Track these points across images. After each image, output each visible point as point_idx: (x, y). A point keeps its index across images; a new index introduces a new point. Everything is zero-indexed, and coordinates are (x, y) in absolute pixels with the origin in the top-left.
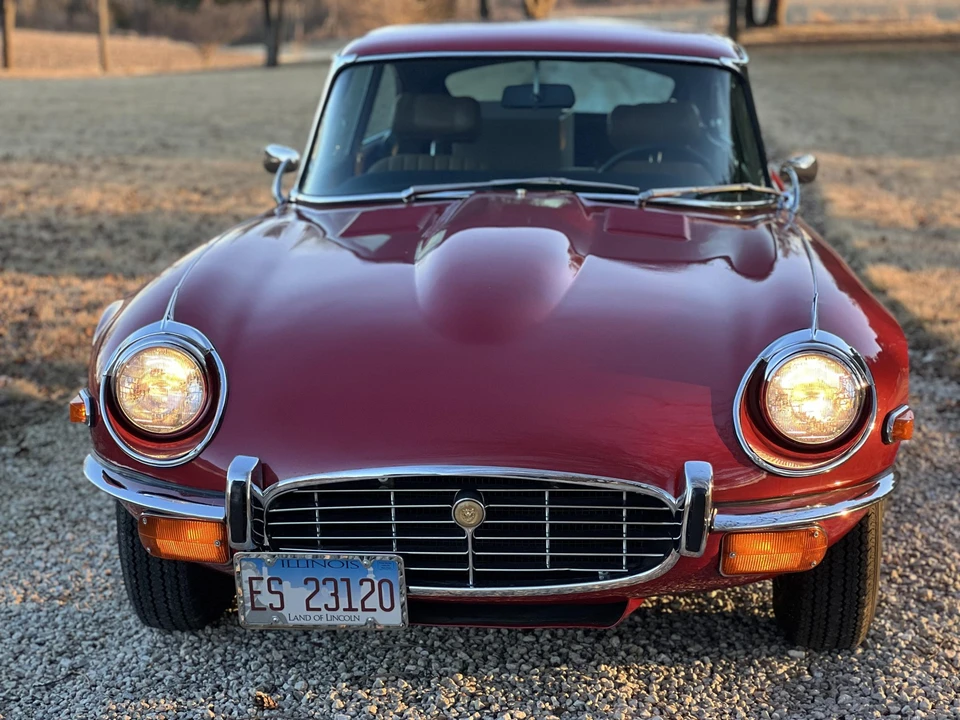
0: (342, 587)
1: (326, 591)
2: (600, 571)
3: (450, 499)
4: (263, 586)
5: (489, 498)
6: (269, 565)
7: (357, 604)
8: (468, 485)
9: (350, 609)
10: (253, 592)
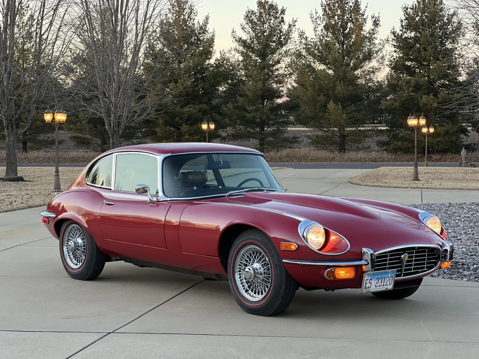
0: (383, 279)
1: (380, 281)
2: (420, 270)
3: (401, 254)
4: (368, 282)
5: (408, 253)
6: (371, 275)
7: (385, 284)
8: (404, 250)
9: (384, 285)
10: (366, 283)
